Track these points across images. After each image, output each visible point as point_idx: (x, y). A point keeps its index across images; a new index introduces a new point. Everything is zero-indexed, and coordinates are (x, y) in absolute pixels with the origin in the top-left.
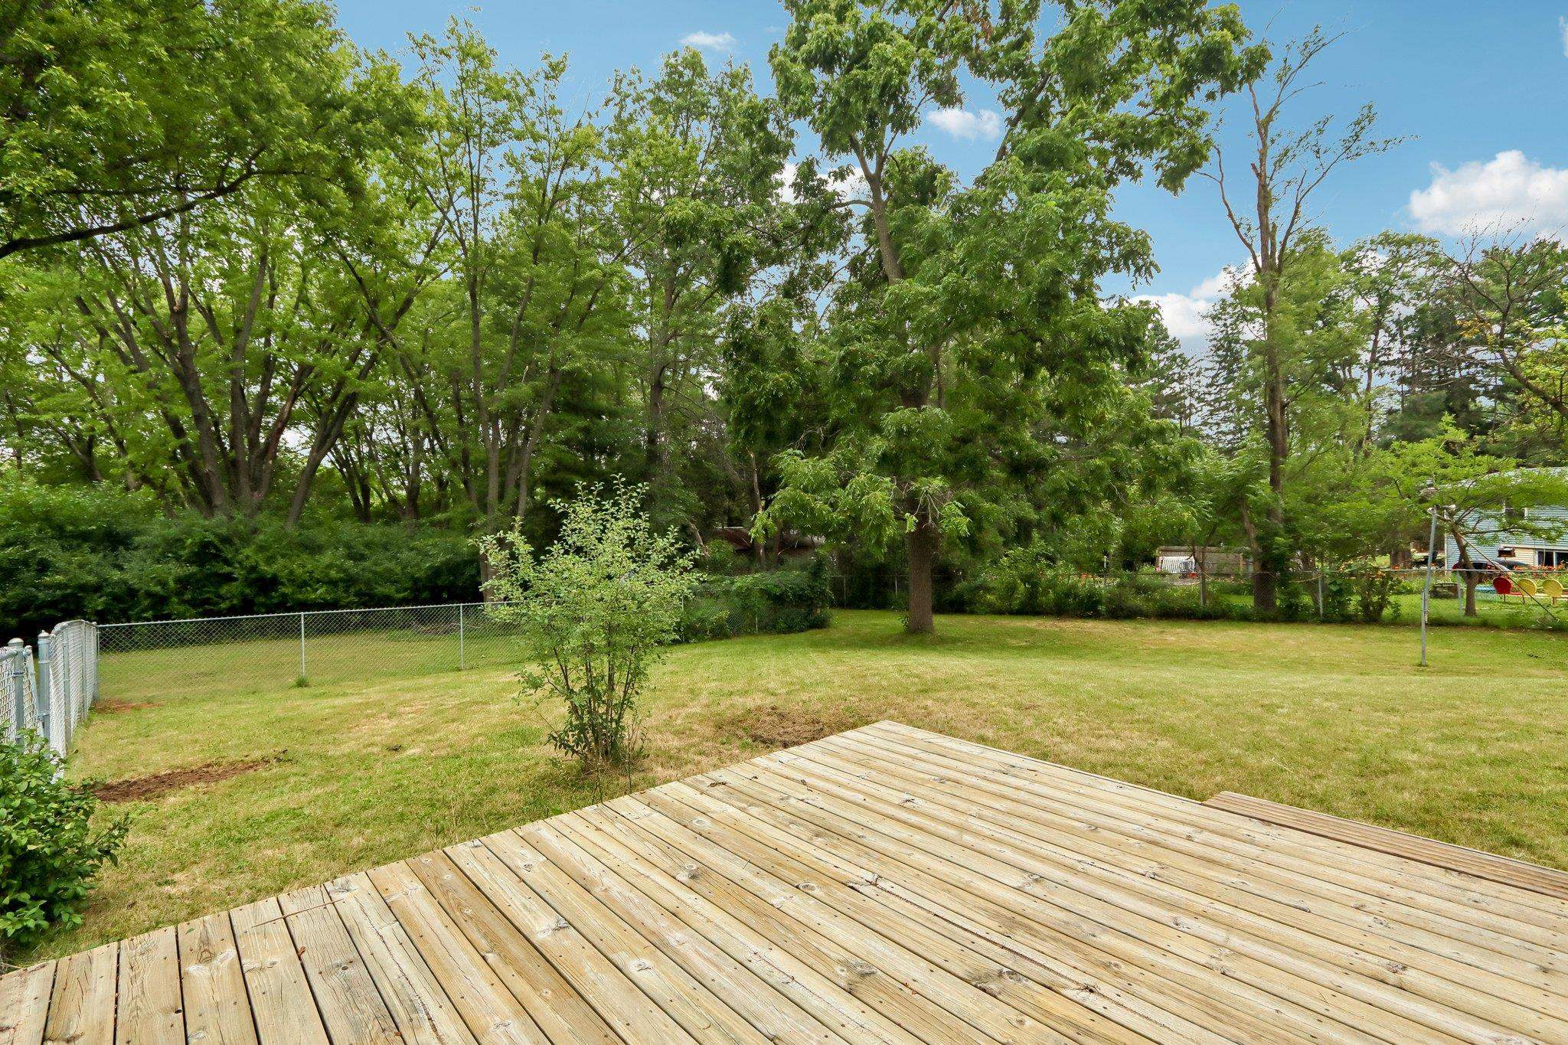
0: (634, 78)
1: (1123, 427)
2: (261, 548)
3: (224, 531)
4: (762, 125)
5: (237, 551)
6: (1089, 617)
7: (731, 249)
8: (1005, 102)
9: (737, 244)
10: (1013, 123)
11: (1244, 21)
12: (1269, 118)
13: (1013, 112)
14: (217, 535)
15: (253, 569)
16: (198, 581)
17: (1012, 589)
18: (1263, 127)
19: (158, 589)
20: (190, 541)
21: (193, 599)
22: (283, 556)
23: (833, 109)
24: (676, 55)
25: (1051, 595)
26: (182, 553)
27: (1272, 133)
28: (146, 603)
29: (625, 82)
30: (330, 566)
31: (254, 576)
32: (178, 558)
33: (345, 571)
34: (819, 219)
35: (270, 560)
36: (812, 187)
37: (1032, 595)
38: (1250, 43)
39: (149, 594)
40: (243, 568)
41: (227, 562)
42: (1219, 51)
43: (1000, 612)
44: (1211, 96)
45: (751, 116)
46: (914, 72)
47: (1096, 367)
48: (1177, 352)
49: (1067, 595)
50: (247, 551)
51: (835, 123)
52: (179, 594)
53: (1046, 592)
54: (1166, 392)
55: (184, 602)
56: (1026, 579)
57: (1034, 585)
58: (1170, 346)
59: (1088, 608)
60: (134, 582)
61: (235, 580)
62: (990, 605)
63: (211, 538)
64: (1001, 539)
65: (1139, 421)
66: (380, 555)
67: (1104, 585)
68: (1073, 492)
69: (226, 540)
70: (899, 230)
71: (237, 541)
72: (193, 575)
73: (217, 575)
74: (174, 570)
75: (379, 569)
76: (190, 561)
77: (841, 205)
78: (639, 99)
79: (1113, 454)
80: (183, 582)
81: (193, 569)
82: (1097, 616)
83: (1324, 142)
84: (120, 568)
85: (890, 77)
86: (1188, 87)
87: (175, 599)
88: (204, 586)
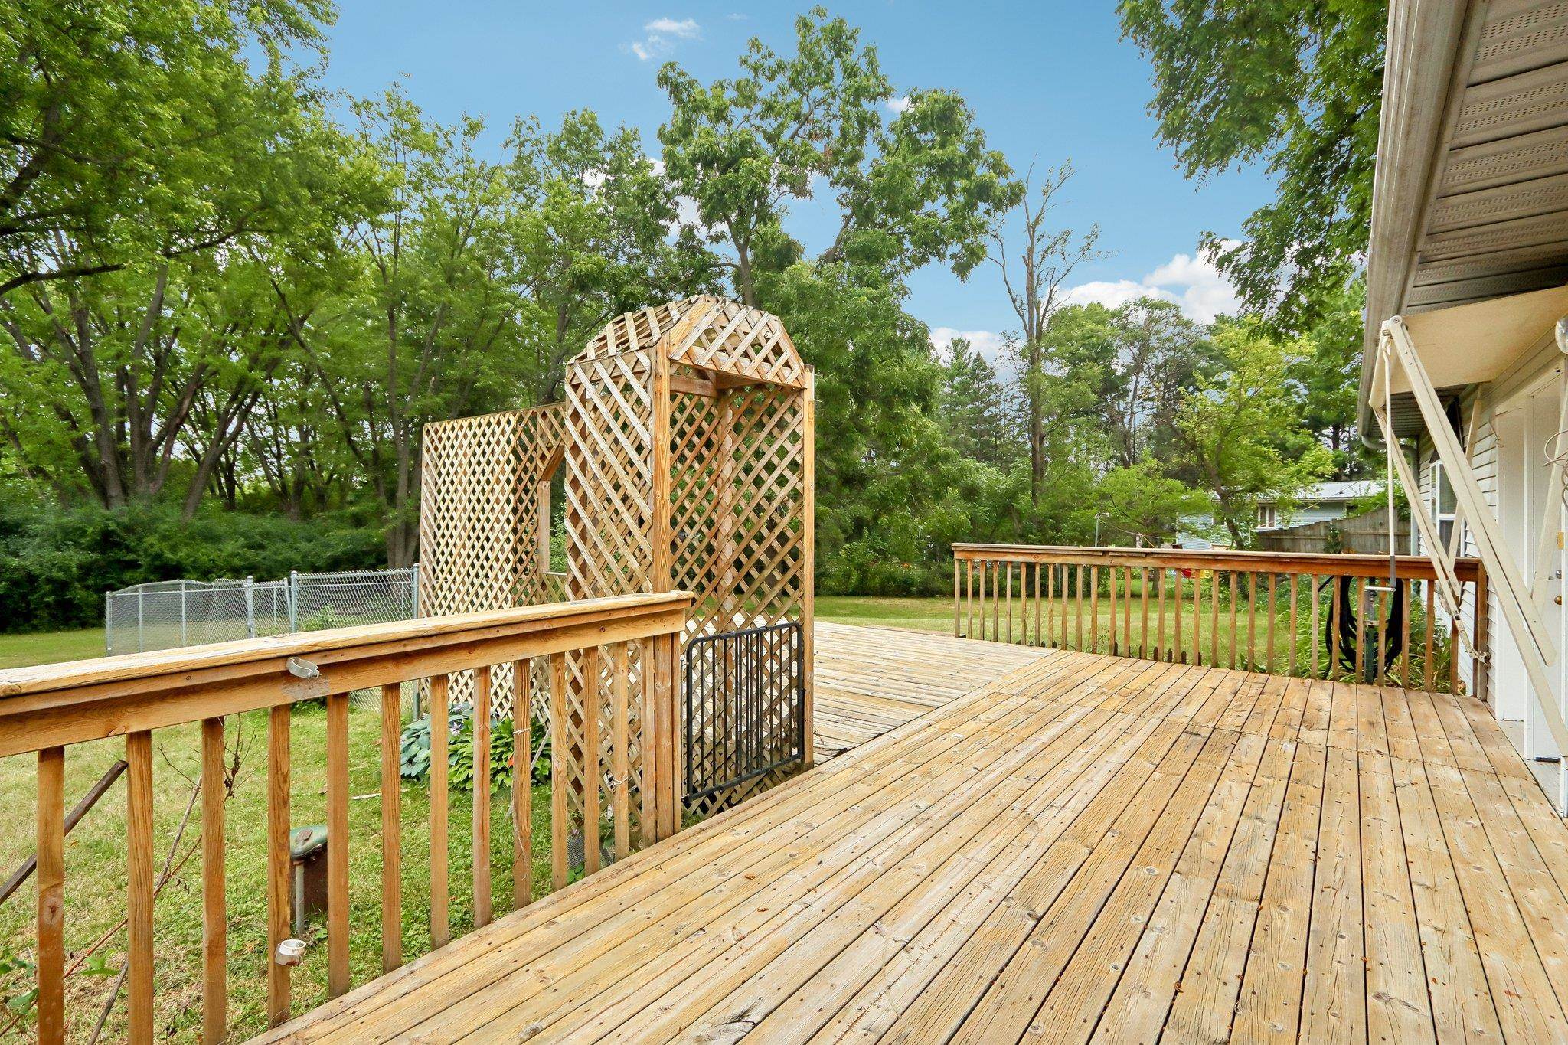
0: (533, 124)
1: (921, 452)
2: (165, 538)
3: (125, 520)
4: (653, 197)
5: (140, 540)
6: (905, 596)
7: (627, 298)
8: (841, 203)
9: (633, 294)
10: (847, 219)
11: (1008, 161)
12: (1037, 221)
13: (848, 211)
14: (118, 524)
15: (158, 556)
16: (100, 568)
17: (848, 575)
18: (1032, 228)
19: (61, 574)
20: (90, 530)
21: (96, 584)
22: (186, 545)
23: (711, 196)
24: (574, 113)
25: (877, 579)
26: (83, 541)
27: (1037, 234)
28: (48, 588)
29: (524, 127)
30: (233, 555)
31: (157, 563)
32: (77, 545)
33: (247, 559)
34: (698, 275)
35: (174, 549)
36: (692, 247)
37: (863, 580)
38: (1012, 179)
39: (50, 580)
40: (147, 555)
41: (129, 549)
42: (988, 188)
43: (838, 594)
44: (988, 212)
45: (644, 189)
46: (773, 180)
47: (899, 409)
48: (993, 381)
49: (889, 580)
50: (151, 540)
51: (713, 208)
52: (81, 580)
53: (873, 578)
54: (986, 414)
55: (87, 588)
56: (860, 567)
57: (865, 572)
58: (988, 377)
59: (904, 589)
60: (35, 569)
61: (140, 566)
62: (830, 589)
63: (112, 526)
64: (843, 536)
65: (932, 449)
66: (279, 545)
67: (916, 572)
68: (883, 499)
69: (129, 529)
70: (760, 290)
71: (139, 529)
72: (95, 562)
73: (119, 562)
74: (75, 557)
75: (280, 558)
76: (91, 548)
77: (715, 265)
78: (537, 143)
79: (913, 472)
80: (86, 570)
81: (95, 556)
82: (908, 594)
83: (1067, 248)
84: (16, 554)
85: (755, 185)
86: (971, 206)
87: (77, 585)
88: (106, 572)
